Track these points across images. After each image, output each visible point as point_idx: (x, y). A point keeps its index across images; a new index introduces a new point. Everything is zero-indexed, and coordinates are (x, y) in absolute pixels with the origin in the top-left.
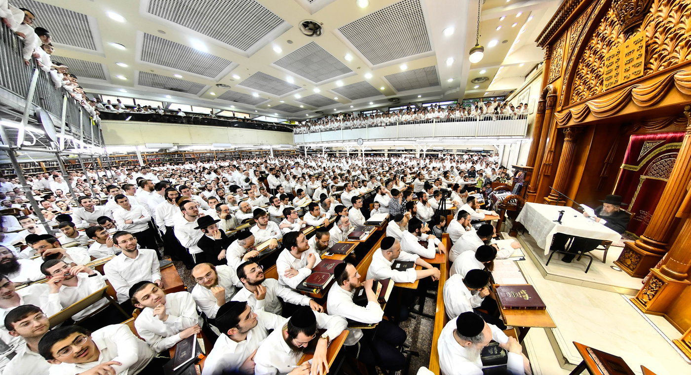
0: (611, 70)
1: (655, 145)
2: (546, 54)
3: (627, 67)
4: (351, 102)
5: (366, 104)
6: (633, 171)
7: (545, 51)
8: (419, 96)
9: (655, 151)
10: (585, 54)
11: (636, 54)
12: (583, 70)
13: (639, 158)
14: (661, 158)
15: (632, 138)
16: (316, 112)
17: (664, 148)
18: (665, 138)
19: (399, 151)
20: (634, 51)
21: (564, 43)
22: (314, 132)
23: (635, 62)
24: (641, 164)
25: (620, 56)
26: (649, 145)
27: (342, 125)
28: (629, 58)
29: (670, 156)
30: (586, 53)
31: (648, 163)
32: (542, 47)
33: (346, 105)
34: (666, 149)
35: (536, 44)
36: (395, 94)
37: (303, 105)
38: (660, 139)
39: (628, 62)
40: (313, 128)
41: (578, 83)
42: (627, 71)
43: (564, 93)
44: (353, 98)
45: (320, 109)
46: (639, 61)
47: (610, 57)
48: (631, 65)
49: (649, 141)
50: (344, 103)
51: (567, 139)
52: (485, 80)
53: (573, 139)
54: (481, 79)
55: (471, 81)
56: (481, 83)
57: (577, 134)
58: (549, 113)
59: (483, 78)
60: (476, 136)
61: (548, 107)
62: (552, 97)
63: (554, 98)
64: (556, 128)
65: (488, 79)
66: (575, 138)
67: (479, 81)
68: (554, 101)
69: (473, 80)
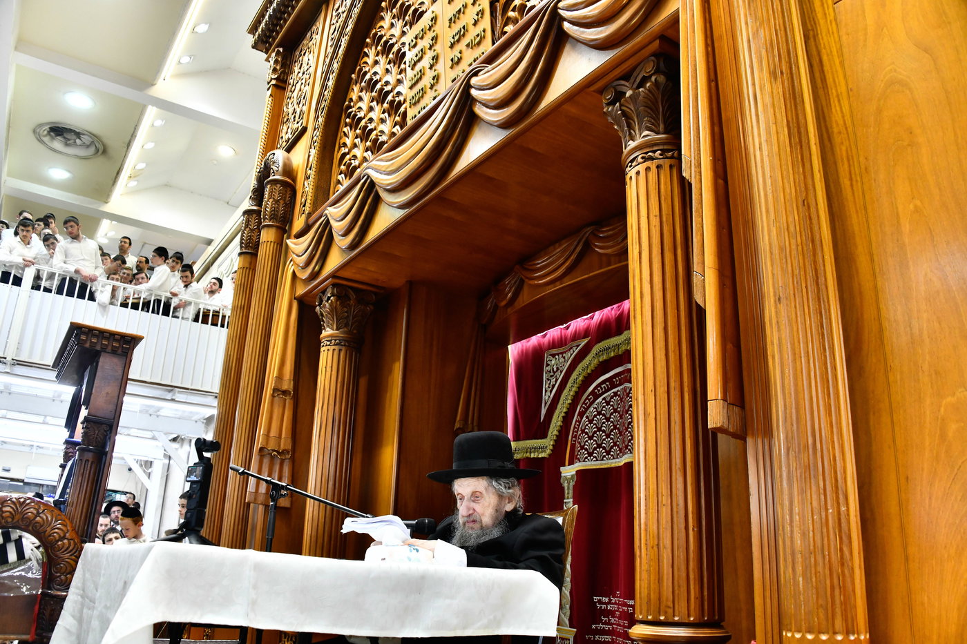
0: (422, 73)
1: (570, 356)
2: (275, 70)
3: (456, 52)
6: (538, 459)
7: (272, 60)
9: (574, 376)
10: (366, 59)
11: (471, 13)
12: (361, 101)
13: (543, 411)
14: (593, 393)
15: (514, 350)
17: (590, 361)
18: (586, 333)
20: (465, 6)
21: (318, 37)
23: (473, 32)
24: (553, 431)
25: (437, 28)
26: (556, 364)
28: (456, 27)
29: (611, 383)
30: (368, 56)
31: (567, 419)
32: (266, 53)
34: (596, 361)
35: (251, 40)
38: (576, 336)
39: (456, 38)
41: (348, 142)
42: (456, 62)
43: (312, 173)
46: (479, 29)
47: (416, 38)
48: (462, 46)
49: (554, 351)
51: (327, 332)
52: (92, 150)
53: (346, 329)
54: (78, 141)
55: (34, 131)
56: (76, 156)
57: (355, 306)
58: (272, 244)
59: (86, 139)
60: (9, 358)
61: (267, 219)
62: (279, 186)
63: (286, 191)
64: (295, 299)
65: (105, 152)
66: (350, 323)
67: (67, 145)
68: (284, 200)
69: (41, 125)
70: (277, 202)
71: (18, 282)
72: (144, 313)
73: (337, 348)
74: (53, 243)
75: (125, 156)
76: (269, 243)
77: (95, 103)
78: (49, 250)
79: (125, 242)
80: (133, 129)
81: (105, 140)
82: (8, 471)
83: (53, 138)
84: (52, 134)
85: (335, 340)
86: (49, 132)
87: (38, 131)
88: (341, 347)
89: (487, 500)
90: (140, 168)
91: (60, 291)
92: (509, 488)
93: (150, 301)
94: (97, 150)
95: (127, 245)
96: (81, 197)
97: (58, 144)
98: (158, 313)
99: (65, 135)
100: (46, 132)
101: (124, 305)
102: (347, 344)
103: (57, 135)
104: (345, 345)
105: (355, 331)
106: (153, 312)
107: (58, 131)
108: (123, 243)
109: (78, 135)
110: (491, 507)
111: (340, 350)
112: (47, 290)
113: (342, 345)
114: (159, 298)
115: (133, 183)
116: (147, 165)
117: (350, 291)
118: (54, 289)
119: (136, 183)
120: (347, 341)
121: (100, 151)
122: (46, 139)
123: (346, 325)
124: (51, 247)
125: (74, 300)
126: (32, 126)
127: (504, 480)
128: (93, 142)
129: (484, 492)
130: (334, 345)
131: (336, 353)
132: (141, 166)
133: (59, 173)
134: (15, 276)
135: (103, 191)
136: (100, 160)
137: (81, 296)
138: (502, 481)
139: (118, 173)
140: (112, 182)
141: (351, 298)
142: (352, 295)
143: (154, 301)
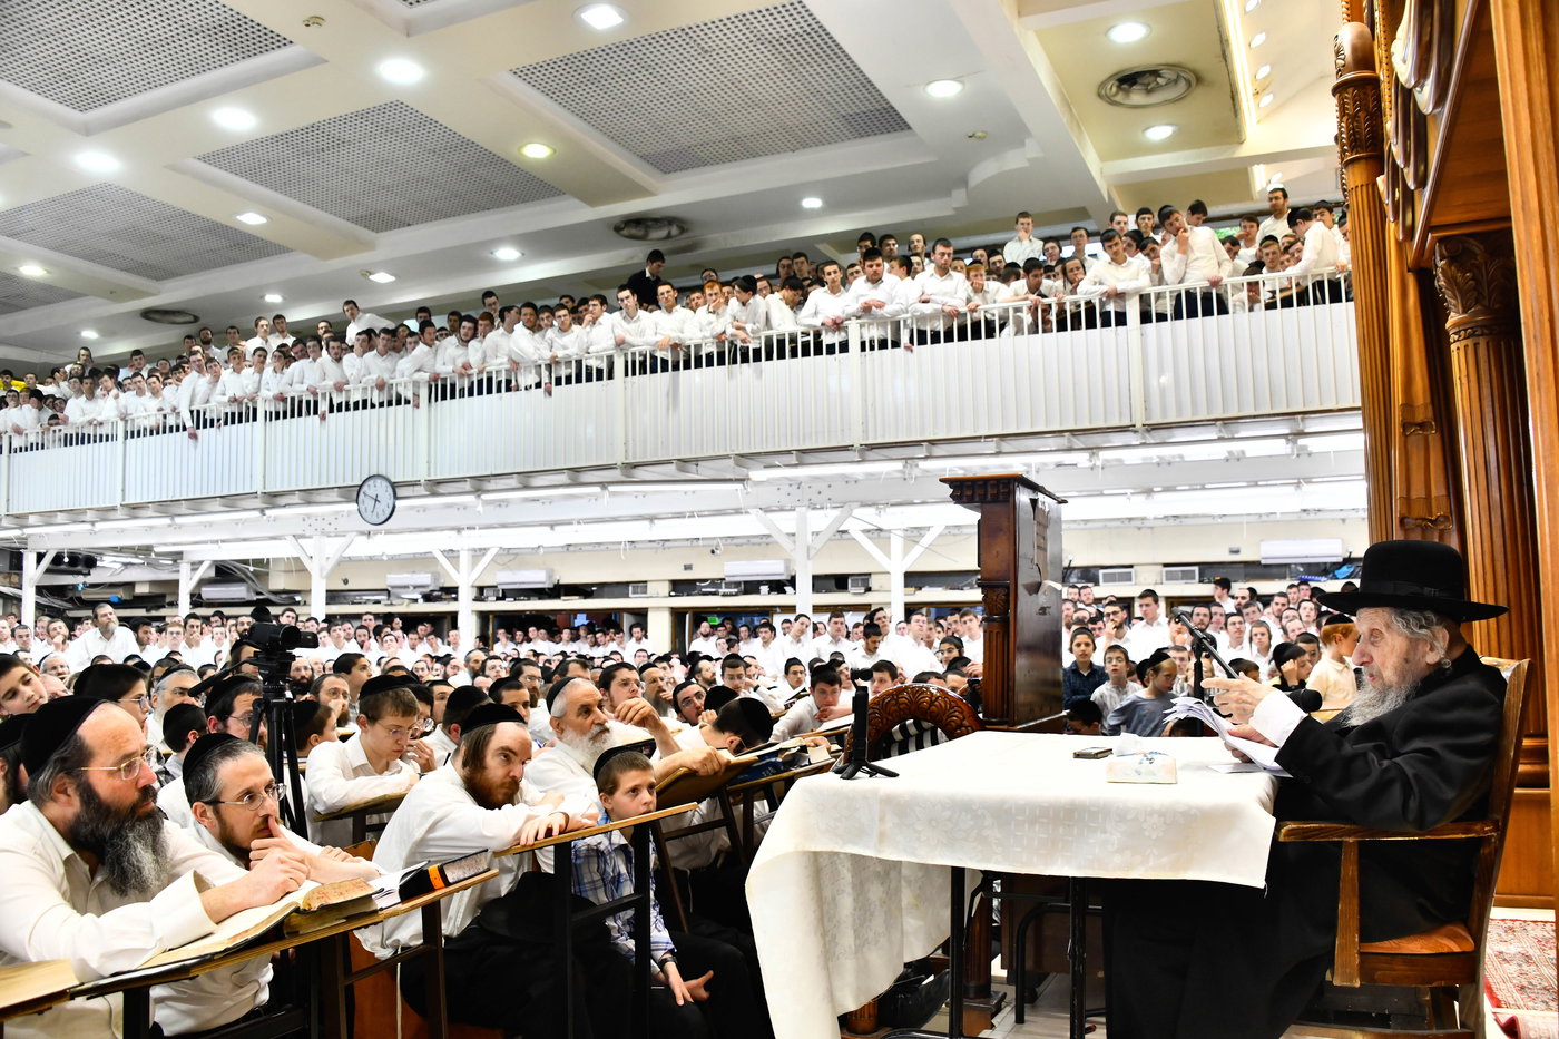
4: (368, 246)
5: (473, 257)
8: (812, 203)
16: (149, 314)
19: (751, 587)
22: (81, 439)
27: (272, 383)
33: (335, 264)
36: (639, 191)
37: (44, 261)
40: (78, 410)
44: (381, 222)
45: (170, 294)
50: (323, 252)
51: (1454, 317)
52: (1182, 85)
53: (1479, 307)
54: (1159, 80)
55: (1099, 95)
56: (1167, 102)
57: (1486, 263)
58: (1364, 188)
59: (1169, 74)
60: (1139, 425)
61: (1346, 151)
62: (1350, 90)
63: (1365, 94)
64: (1409, 271)
65: (1199, 79)
66: (1486, 293)
67: (1149, 92)
68: (1366, 110)
69: (1103, 84)
70: (1354, 117)
71: (1121, 319)
72: (1303, 309)
73: (1469, 342)
74: (1153, 250)
75: (1229, 73)
76: (1359, 189)
77: (1149, 26)
78: (1151, 259)
79: (1277, 198)
80: (1218, 34)
81: (1192, 65)
82: (1237, 552)
83: (1127, 92)
84: (1124, 86)
85: (1465, 330)
86: (1119, 87)
87: (1103, 92)
88: (1476, 340)
89: (1389, 641)
90: (1266, 74)
91: (1178, 315)
92: (1421, 627)
93: (1307, 288)
94: (1189, 83)
95: (1281, 201)
96: (1204, 150)
97: (1137, 97)
98: (1324, 302)
99: (1139, 80)
100: (1114, 89)
101: (1271, 306)
102: (1486, 331)
103: (1132, 85)
104: (1482, 335)
105: (1497, 306)
106: (1316, 303)
107: (1128, 80)
108: (1274, 201)
109: (1155, 73)
110: (1395, 654)
111: (1476, 345)
112: (1162, 317)
113: (1478, 336)
114: (1319, 278)
115: (1267, 99)
116: (1272, 68)
117: (1472, 241)
118: (1169, 312)
119: (1271, 96)
120: (1485, 327)
121: (1194, 82)
122: (1119, 98)
123: (1477, 302)
124: (1152, 255)
125: (1199, 321)
126: (1094, 90)
127: (1415, 614)
128: (1178, 76)
129: (1384, 630)
130: (1465, 338)
131: (1471, 350)
132: (1264, 71)
133: (1160, 133)
134: (1116, 312)
135: (1230, 129)
136: (1199, 93)
137: (1208, 312)
138: (1411, 616)
139: (1234, 97)
140: (1232, 114)
141: (1477, 251)
142: (1477, 248)
143: (1314, 285)
